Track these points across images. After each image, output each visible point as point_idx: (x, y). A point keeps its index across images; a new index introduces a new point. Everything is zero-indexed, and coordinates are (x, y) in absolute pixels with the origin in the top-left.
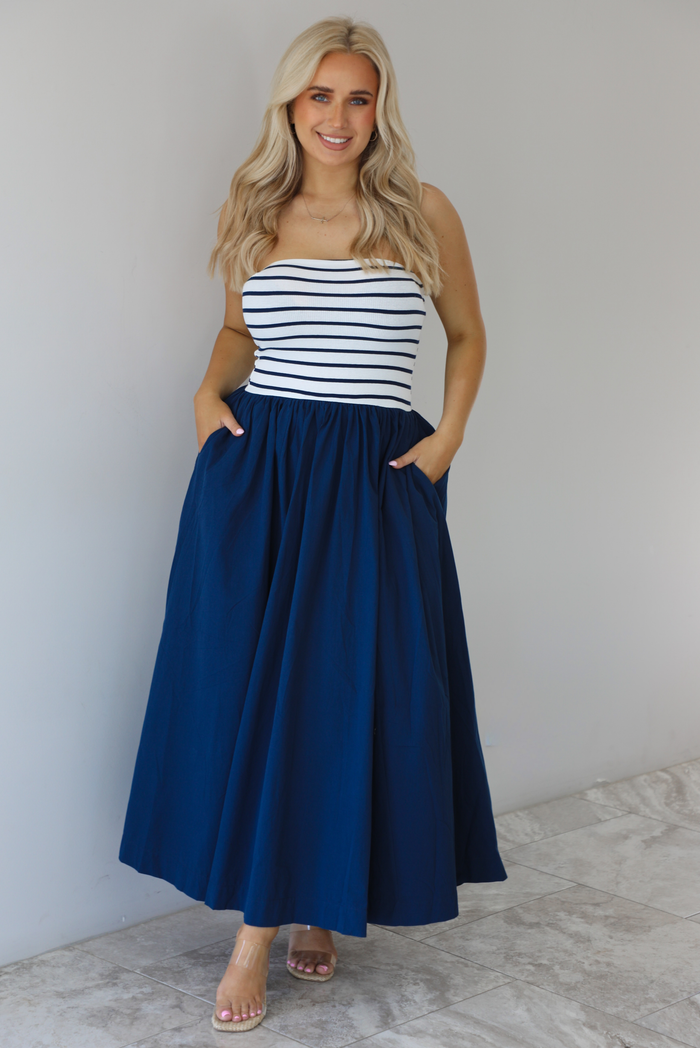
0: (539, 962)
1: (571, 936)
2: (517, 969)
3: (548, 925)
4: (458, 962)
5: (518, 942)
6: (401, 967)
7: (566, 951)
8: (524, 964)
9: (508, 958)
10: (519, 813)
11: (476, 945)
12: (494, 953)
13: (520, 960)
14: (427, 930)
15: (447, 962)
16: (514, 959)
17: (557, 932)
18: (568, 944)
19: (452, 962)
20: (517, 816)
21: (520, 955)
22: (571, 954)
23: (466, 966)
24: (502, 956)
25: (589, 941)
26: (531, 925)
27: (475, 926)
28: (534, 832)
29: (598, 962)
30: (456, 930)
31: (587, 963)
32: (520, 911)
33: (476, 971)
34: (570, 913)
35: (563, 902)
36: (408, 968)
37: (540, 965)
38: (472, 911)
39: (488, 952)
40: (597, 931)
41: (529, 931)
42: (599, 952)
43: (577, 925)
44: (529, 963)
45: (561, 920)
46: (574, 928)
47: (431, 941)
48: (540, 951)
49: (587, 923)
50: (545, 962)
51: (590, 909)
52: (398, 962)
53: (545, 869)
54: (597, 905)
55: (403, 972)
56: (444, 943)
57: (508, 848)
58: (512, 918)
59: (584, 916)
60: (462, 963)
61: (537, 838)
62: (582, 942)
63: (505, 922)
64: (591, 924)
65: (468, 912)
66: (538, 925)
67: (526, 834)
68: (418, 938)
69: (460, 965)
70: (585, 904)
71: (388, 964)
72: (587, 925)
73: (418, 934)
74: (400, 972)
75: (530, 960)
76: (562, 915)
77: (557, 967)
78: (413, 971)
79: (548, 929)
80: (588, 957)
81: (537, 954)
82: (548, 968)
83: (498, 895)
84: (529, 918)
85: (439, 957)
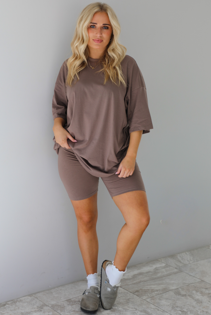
0: (183, 310)
1: (196, 300)
2: (175, 312)
3: (189, 295)
4: (156, 309)
5: (178, 302)
6: (136, 310)
7: (193, 306)
8: (178, 311)
9: (173, 308)
10: (187, 253)
11: (163, 302)
12: (168, 306)
13: (177, 309)
14: (148, 295)
15: (152, 308)
16: (175, 308)
17: (191, 299)
18: (194, 303)
19: (154, 308)
20: (186, 254)
21: (177, 307)
22: (195, 308)
23: (158, 310)
24: (171, 307)
25: (202, 302)
26: (183, 295)
27: (164, 295)
28: (190, 260)
29: (203, 311)
30: (157, 296)
31: (199, 311)
32: (180, 290)
33: (161, 313)
34: (197, 291)
35: (195, 287)
36: (138, 310)
37: (183, 311)
38: (164, 289)
39: (167, 305)
40: (205, 299)
41: (182, 298)
42: (204, 307)
43: (198, 296)
44: (180, 310)
45: (193, 294)
46: (197, 297)
47: (148, 300)
48: (184, 306)
49: (202, 295)
50: (185, 310)
51: (204, 290)
52: (136, 307)
53: (191, 274)
54: (207, 289)
55: (136, 312)
56: (153, 301)
57: (181, 265)
58: (177, 293)
59: (202, 293)
60: (157, 309)
61: (191, 262)
62: (199, 303)
63: (175, 294)
64: (203, 296)
65: (163, 289)
66: (185, 295)
67: (188, 261)
68: (144, 298)
69: (156, 310)
70: (203, 288)
71: (132, 308)
72: (202, 296)
73: (145, 297)
74: (136, 311)
75: (180, 309)
76: (194, 292)
77: (189, 312)
78: (140, 311)
79: (188, 297)
80: (200, 309)
81: (183, 307)
82: (186, 313)
83: (174, 283)
84: (183, 293)
85: (150, 306)
